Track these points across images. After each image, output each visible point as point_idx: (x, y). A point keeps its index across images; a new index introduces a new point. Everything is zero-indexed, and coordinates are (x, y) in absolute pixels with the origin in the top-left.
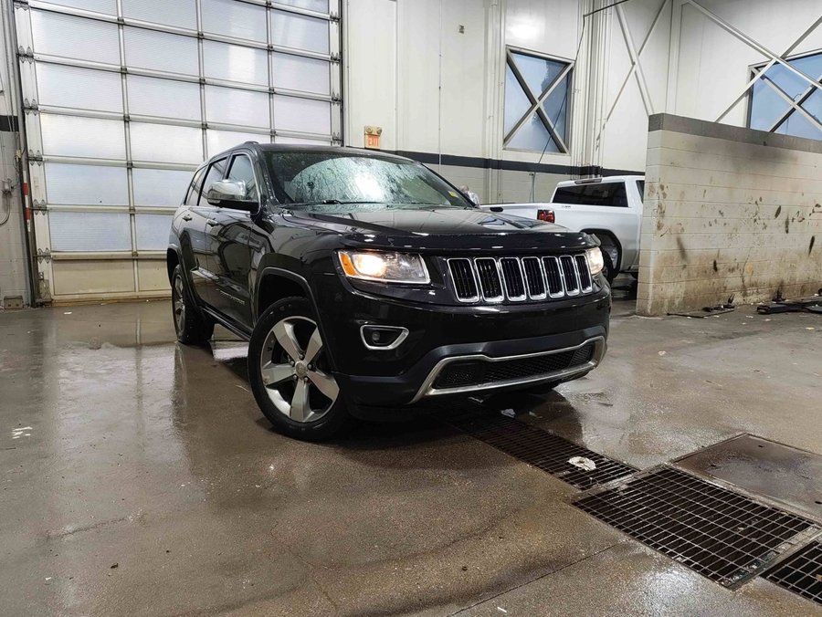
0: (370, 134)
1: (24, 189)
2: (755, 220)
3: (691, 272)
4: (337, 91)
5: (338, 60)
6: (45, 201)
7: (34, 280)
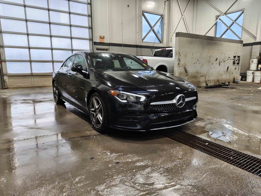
0: (101, 38)
2: (209, 62)
3: (189, 77)
4: (91, 25)
5: (90, 16)
6: (5, 59)
7: (3, 81)
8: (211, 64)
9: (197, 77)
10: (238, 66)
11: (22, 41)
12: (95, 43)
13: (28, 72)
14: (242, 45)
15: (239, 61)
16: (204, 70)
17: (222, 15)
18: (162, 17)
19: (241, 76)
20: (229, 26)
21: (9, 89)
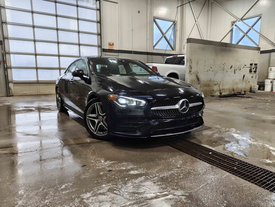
0: (110, 45)
1: (4, 62)
2: (223, 70)
3: (201, 85)
4: (99, 32)
5: (99, 22)
6: (11, 66)
7: (8, 89)
8: (226, 72)
9: (210, 85)
10: (255, 74)
11: (29, 47)
12: (104, 50)
13: (34, 79)
14: (260, 52)
15: (256, 70)
16: (218, 78)
17: (238, 21)
18: (174, 23)
19: (258, 85)
20: (245, 32)
21: (13, 97)
